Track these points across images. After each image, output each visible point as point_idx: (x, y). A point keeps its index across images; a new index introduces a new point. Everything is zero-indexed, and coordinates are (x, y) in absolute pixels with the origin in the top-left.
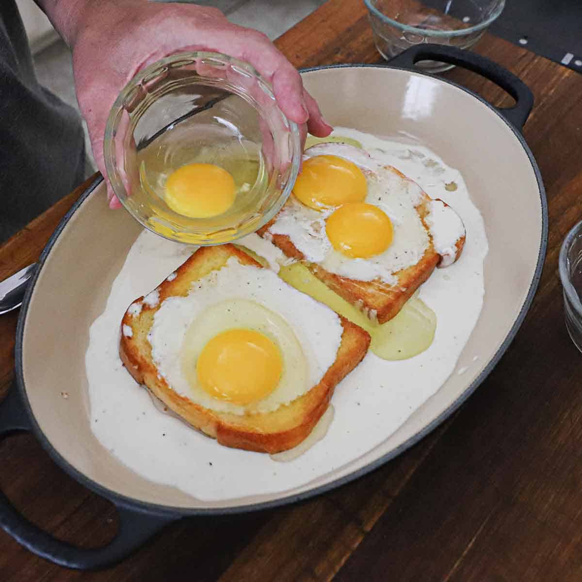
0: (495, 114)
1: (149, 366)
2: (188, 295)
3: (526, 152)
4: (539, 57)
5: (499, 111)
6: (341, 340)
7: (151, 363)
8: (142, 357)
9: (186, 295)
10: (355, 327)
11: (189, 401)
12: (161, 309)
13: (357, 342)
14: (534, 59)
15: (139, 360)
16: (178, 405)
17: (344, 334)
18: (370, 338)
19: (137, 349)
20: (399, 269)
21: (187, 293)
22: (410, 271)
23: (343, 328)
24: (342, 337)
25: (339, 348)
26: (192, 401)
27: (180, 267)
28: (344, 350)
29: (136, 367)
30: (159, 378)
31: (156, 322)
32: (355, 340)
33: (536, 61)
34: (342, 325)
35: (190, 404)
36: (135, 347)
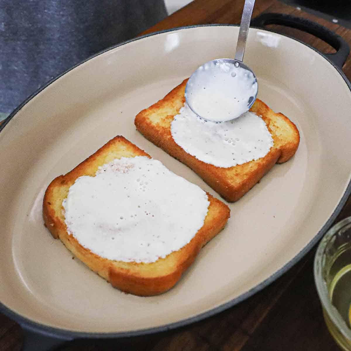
0: (323, 57)
1: (62, 224)
2: (96, 175)
3: (346, 81)
4: (348, 30)
5: (325, 56)
6: (207, 210)
7: (64, 222)
8: (57, 218)
9: (95, 176)
10: (218, 202)
11: (91, 252)
12: (75, 184)
13: (220, 212)
14: (344, 31)
15: (55, 220)
16: (82, 254)
17: (210, 207)
18: (230, 210)
19: (55, 212)
20: (251, 160)
21: (95, 174)
22: (259, 161)
23: (209, 202)
24: (208, 208)
25: (206, 217)
26: (93, 252)
27: (91, 156)
28: (210, 218)
29: (52, 225)
30: (69, 233)
31: (70, 193)
32: (218, 211)
33: (346, 32)
34: (209, 200)
35: (91, 254)
36: (53, 210)
